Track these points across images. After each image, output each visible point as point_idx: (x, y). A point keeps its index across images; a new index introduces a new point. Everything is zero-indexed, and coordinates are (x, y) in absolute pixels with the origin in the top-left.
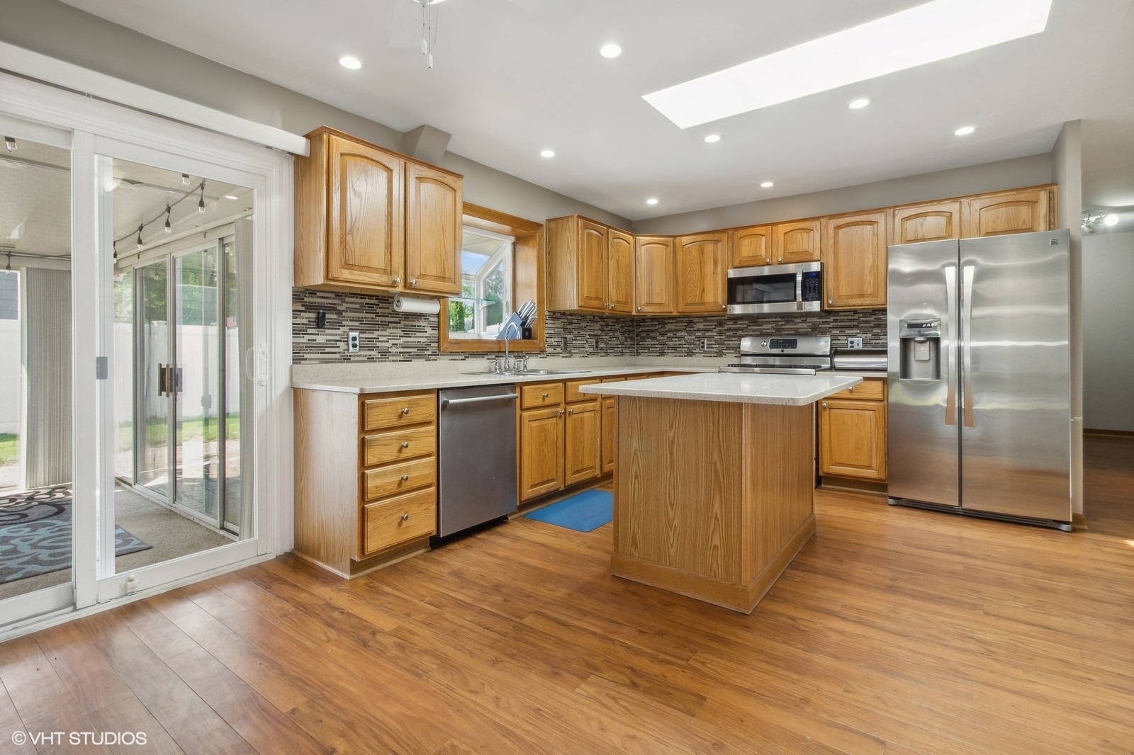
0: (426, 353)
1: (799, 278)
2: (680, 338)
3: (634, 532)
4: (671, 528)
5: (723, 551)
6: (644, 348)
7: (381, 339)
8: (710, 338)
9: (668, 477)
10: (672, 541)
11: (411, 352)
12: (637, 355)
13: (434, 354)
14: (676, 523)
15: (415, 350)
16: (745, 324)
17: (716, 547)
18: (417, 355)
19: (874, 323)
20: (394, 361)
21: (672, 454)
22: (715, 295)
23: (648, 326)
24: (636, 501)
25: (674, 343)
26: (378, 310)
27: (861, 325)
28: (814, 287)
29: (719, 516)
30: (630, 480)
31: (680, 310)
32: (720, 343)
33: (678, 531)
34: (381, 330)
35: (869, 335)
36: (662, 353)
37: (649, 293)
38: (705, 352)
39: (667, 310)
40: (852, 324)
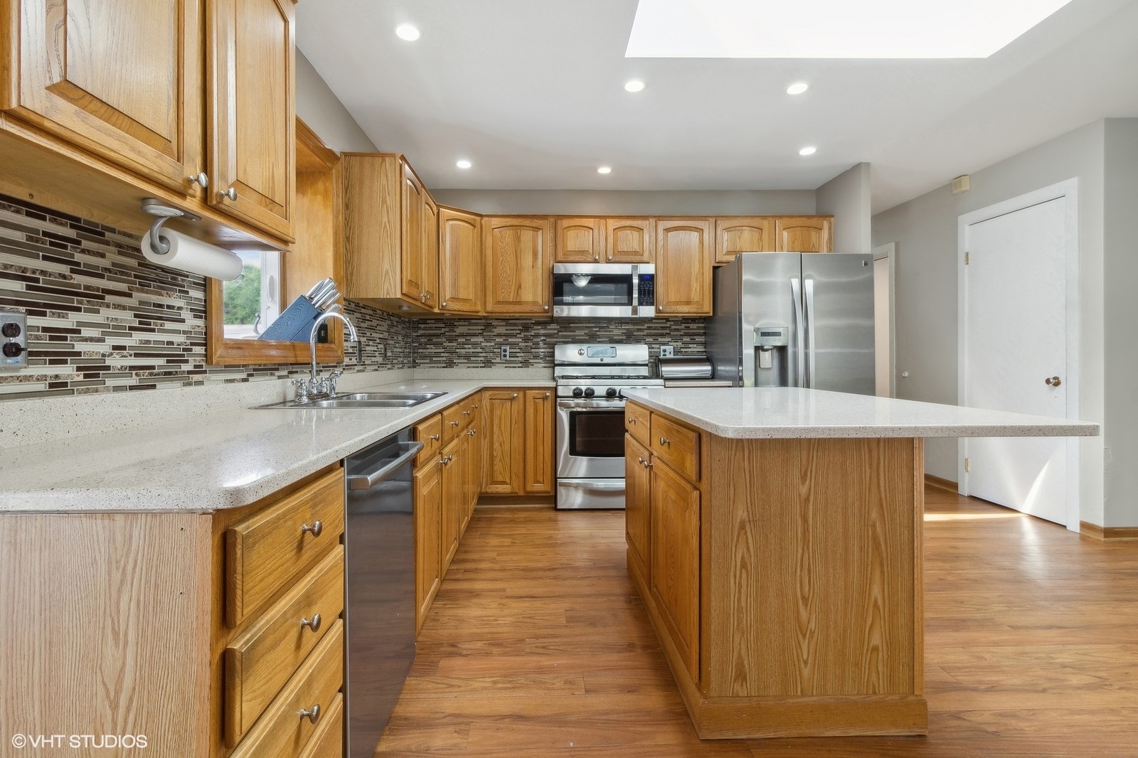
0: (185, 367)
1: (636, 281)
2: (475, 345)
3: (740, 656)
4: (804, 636)
5: (885, 652)
6: (425, 357)
7: (86, 332)
8: (512, 345)
9: (799, 556)
10: (805, 657)
11: (152, 367)
12: (414, 367)
13: (198, 370)
14: (812, 625)
15: (161, 362)
16: (555, 329)
17: (875, 649)
18: (166, 373)
19: (685, 331)
20: (117, 389)
21: (805, 520)
22: (534, 293)
23: (430, 329)
24: (743, 604)
25: (467, 350)
26: (78, 257)
27: (672, 333)
28: (649, 290)
29: (880, 602)
30: (732, 573)
31: (489, 308)
32: (526, 351)
33: (815, 638)
34: (87, 311)
35: (680, 344)
36: (450, 364)
37: (455, 285)
38: (508, 361)
39: (473, 309)
40: (664, 332)
